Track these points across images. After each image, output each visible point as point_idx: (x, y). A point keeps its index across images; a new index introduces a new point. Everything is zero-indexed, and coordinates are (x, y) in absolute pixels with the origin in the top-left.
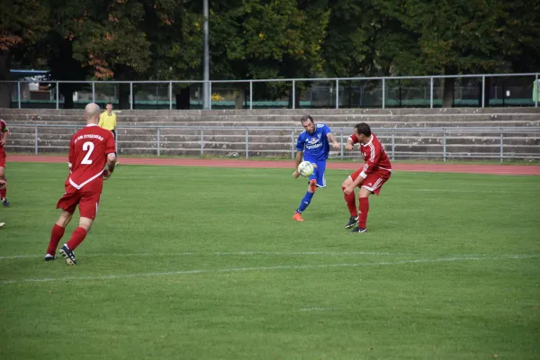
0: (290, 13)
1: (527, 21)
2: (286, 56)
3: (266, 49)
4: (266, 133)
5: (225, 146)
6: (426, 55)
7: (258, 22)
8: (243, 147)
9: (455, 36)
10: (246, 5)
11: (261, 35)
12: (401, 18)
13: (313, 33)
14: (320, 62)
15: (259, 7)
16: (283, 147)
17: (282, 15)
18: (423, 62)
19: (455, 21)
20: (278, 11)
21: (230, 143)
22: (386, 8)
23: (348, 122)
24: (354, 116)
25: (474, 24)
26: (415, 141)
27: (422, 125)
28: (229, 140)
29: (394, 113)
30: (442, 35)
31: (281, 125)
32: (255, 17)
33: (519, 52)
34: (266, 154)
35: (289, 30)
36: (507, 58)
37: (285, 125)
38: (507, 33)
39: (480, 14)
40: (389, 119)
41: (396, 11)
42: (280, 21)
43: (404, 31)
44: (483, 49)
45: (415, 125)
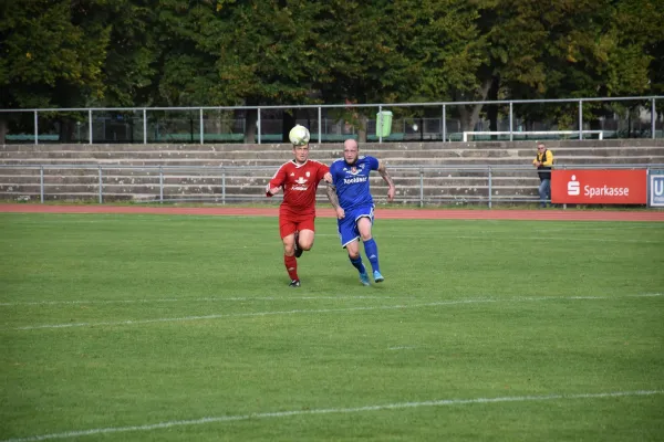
0: (63, 28)
1: (339, 43)
2: (60, 80)
3: (35, 72)
4: (61, 172)
5: (11, 189)
6: (226, 81)
7: (25, 38)
8: (37, 189)
9: (258, 58)
10: (10, 19)
11: (28, 55)
12: (195, 37)
13: (92, 54)
14: (101, 89)
15: (25, 21)
16: (86, 189)
17: (54, 31)
18: (222, 90)
19: (258, 41)
20: (49, 26)
21: (18, 185)
22: (176, 25)
23: (162, 160)
24: (169, 152)
25: (280, 46)
26: (245, 181)
27: (253, 163)
28: (13, 180)
29: (217, 150)
30: (244, 57)
31: (81, 163)
32: (21, 33)
33: (331, 80)
34: (65, 197)
35: (64, 50)
36: (316, 85)
37: (84, 163)
38: (318, 57)
39: (286, 34)
40: (212, 156)
41: (187, 28)
42: (52, 38)
43: (198, 53)
44: (291, 76)
45: (244, 163)
